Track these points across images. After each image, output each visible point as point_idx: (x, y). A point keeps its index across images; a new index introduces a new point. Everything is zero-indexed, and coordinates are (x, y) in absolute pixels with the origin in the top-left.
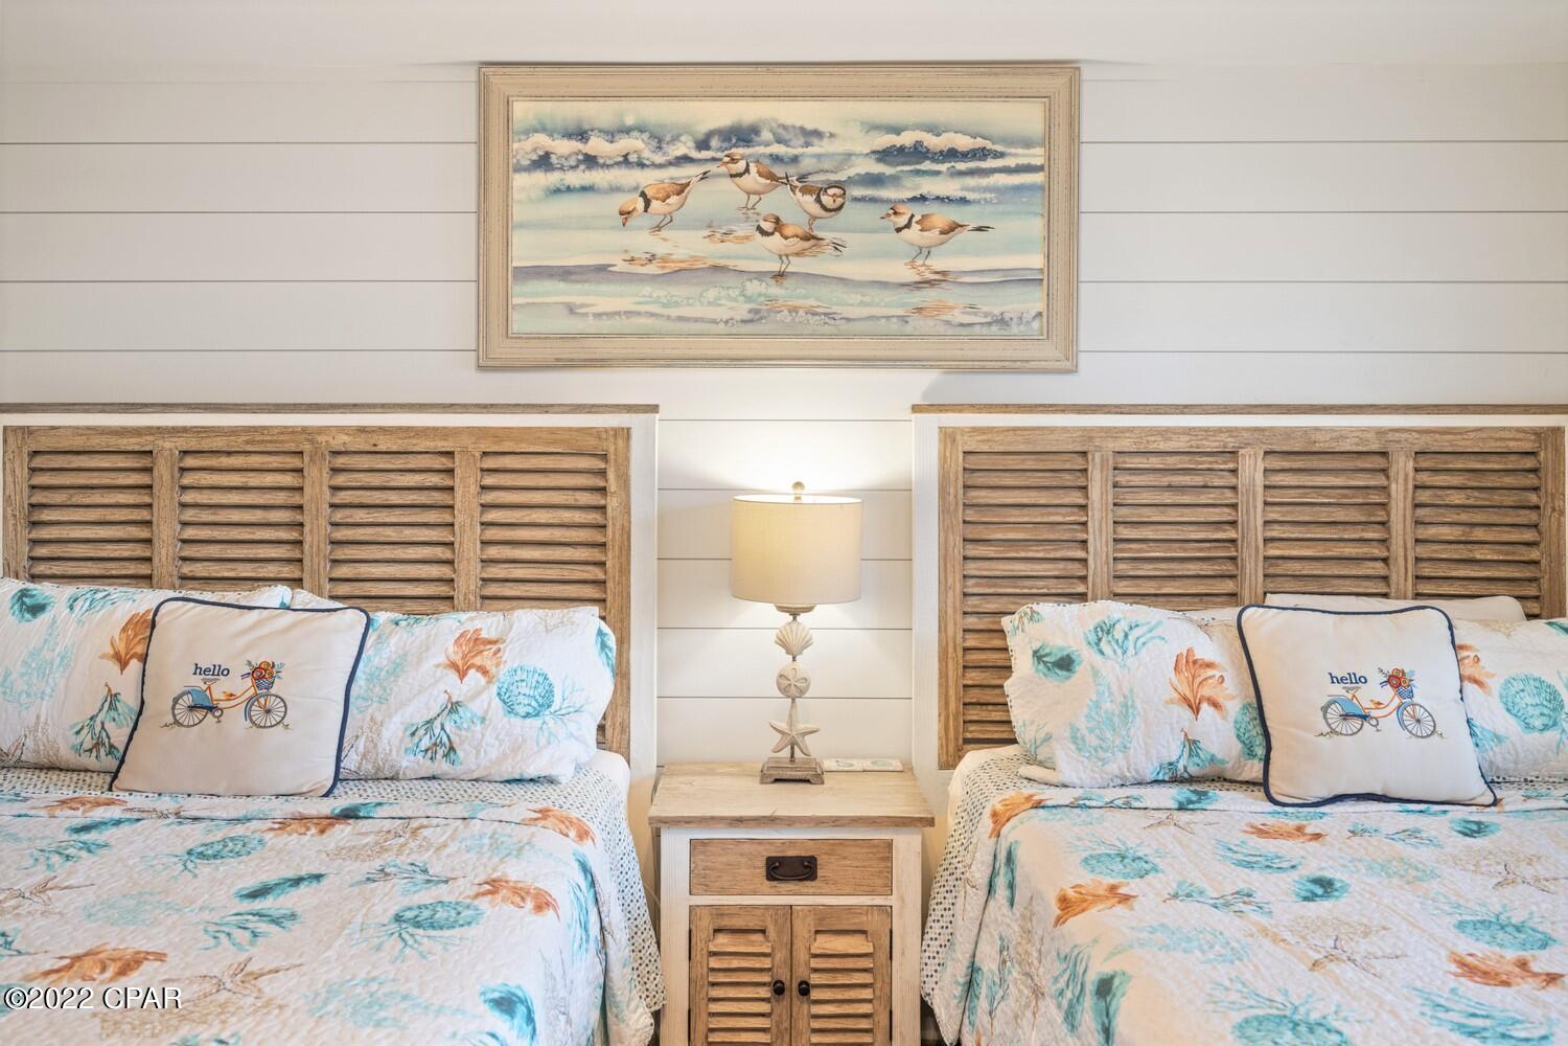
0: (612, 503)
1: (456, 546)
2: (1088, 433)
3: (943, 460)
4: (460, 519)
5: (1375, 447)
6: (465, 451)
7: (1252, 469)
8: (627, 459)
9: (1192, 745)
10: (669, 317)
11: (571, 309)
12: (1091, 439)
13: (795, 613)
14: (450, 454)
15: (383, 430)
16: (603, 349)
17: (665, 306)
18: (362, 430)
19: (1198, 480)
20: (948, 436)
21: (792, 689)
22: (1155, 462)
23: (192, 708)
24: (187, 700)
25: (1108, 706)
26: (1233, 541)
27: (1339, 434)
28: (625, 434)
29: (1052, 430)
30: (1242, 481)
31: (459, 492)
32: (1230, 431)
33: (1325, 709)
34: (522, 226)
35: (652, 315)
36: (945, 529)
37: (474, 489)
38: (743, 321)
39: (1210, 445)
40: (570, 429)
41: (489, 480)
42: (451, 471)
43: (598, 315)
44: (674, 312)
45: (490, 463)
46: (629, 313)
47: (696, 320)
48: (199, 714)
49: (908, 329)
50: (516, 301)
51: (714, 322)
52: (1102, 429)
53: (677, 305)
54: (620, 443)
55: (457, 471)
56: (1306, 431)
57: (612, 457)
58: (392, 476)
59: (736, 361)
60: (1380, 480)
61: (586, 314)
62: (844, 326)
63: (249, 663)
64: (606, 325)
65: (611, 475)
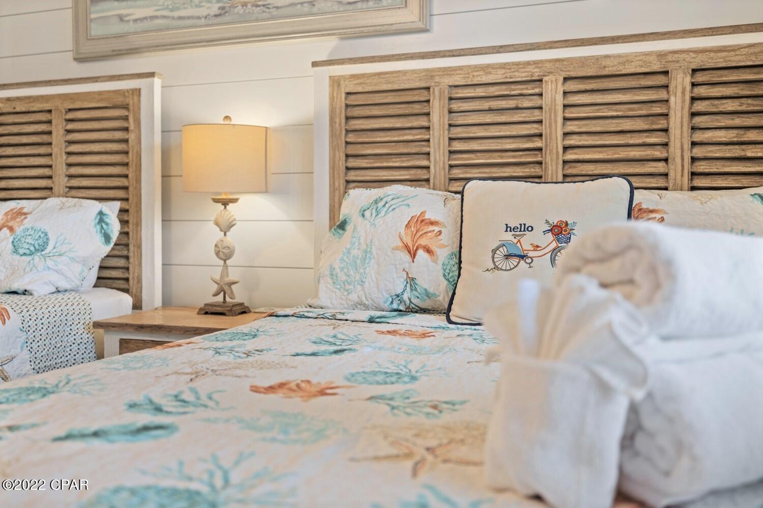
0: (132, 137)
1: (53, 167)
2: (430, 73)
3: (332, 99)
4: (55, 150)
5: (656, 67)
6: (57, 109)
7: (553, 92)
8: (139, 108)
9: (411, 281)
10: (173, 18)
11: (121, 18)
12: (432, 77)
13: (225, 203)
14: (50, 111)
15: (18, 99)
16: (138, 41)
17: (172, 10)
18: (9, 99)
19: (511, 103)
20: (335, 82)
21: (224, 254)
22: (480, 92)
25: (355, 252)
26: (540, 149)
27: (626, 59)
28: (137, 92)
29: (405, 73)
30: (545, 102)
31: (54, 133)
32: (536, 63)
33: (494, 252)
35: (164, 17)
36: (333, 148)
37: (62, 132)
38: (216, 16)
39: (521, 76)
40: (109, 92)
41: (70, 126)
42: (49, 122)
43: (135, 21)
44: (176, 14)
45: (71, 116)
46: (153, 18)
47: (189, 18)
49: (315, 10)
50: (93, 16)
51: (199, 18)
52: (440, 69)
53: (178, 9)
54: (136, 99)
55: (54, 122)
56: (597, 59)
57: (131, 108)
58: (24, 126)
59: (210, 42)
60: (662, 95)
61: (129, 21)
62: (275, 12)
64: (139, 26)
65: (131, 120)
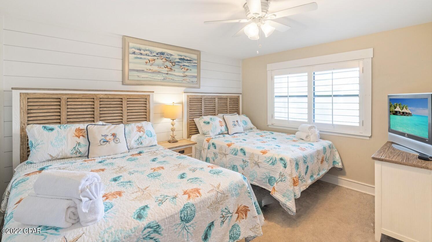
0: (147, 106)
1: (123, 113)
2: (202, 96)
3: (187, 99)
4: (123, 109)
5: (226, 98)
6: (124, 98)
7: (217, 100)
8: (150, 99)
9: (221, 130)
10: (152, 79)
11: (138, 76)
12: (202, 97)
13: (173, 120)
14: (122, 99)
15: (110, 94)
16: (143, 83)
17: (152, 77)
18: (106, 94)
19: (212, 101)
20: (188, 96)
21: (173, 130)
22: (208, 99)
23: (104, 142)
24: (102, 141)
26: (215, 108)
27: (223, 96)
28: (149, 95)
29: (198, 95)
30: (216, 101)
31: (123, 105)
32: (215, 96)
33: (232, 125)
34: (131, 63)
35: (150, 78)
36: (187, 108)
37: (126, 104)
38: (163, 80)
39: (213, 97)
40: (141, 95)
41: (128, 103)
42: (122, 101)
43: (142, 77)
44: (153, 78)
45: (128, 100)
46: (147, 77)
47: (156, 79)
48: (106, 143)
49: (182, 82)
51: (159, 80)
52: (203, 95)
53: (154, 77)
54: (149, 97)
55: (123, 102)
56: (221, 96)
57: (147, 99)
58: (111, 102)
59: (162, 85)
60: (226, 101)
61: (140, 77)
62: (175, 81)
63: (111, 134)
64: (143, 79)
65: (147, 102)
